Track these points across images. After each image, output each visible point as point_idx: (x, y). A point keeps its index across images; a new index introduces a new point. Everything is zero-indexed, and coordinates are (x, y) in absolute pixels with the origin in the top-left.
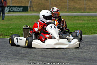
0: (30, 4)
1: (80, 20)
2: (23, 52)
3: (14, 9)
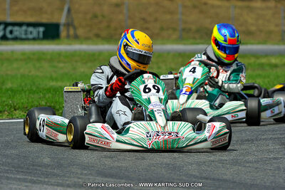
0: (67, 17)
2: (47, 160)
3: (18, 31)
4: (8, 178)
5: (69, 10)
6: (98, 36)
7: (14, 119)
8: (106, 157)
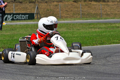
1: (96, 28)
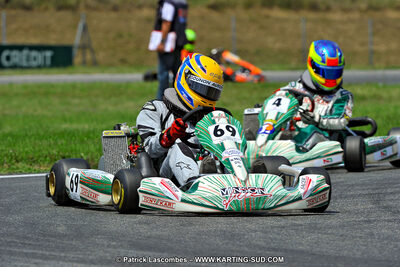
0: (82, 37)
2: (61, 229)
3: (17, 57)
4: (11, 253)
5: (85, 28)
6: (123, 61)
7: (17, 174)
8: (140, 223)
